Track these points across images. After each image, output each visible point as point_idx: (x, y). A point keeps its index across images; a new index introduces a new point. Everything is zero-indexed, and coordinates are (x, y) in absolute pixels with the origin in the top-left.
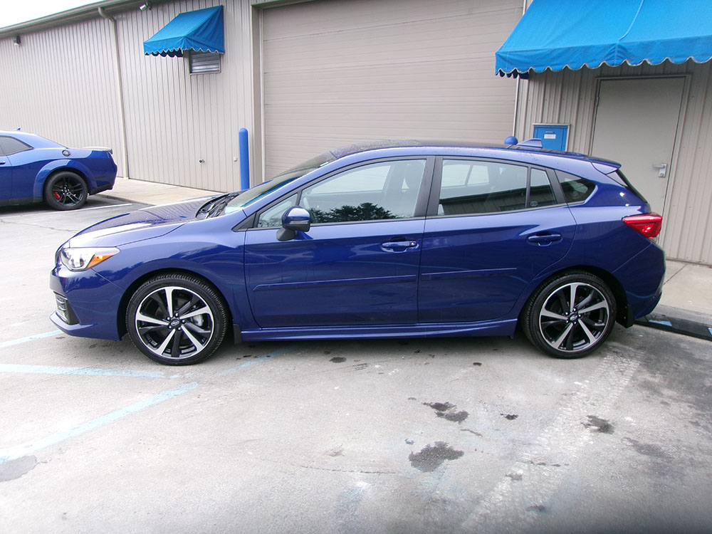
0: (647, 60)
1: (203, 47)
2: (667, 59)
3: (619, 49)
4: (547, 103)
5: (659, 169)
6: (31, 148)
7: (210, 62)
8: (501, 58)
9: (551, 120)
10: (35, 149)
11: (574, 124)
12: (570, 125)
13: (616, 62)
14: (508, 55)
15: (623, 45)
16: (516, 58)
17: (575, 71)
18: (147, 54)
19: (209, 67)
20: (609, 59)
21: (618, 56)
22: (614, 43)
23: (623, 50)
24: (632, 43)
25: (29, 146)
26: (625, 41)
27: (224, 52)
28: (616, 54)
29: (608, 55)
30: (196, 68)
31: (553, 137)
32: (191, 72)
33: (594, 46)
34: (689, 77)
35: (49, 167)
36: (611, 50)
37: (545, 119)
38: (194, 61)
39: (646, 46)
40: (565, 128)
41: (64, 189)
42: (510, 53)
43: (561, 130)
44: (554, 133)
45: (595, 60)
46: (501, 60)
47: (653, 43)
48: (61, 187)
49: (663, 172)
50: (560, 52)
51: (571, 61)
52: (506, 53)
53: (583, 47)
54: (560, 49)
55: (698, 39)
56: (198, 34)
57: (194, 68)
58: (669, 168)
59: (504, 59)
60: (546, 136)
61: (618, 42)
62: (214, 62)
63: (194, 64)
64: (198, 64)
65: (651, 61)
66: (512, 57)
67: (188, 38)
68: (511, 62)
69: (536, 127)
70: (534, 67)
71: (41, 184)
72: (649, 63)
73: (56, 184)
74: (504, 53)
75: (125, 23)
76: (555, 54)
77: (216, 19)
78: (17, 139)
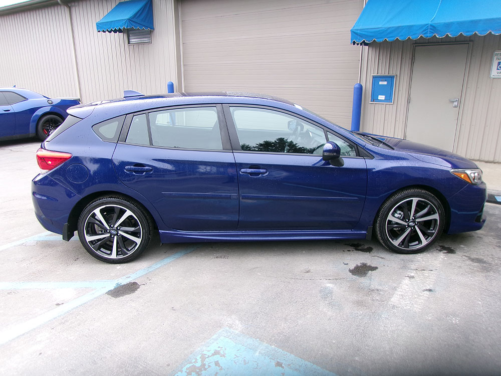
0: (448, 34)
1: (140, 26)
2: (461, 34)
3: (431, 28)
4: (381, 61)
5: (453, 102)
6: (26, 99)
7: (142, 36)
8: (354, 33)
9: (383, 72)
10: (29, 100)
11: (399, 75)
12: (396, 75)
13: (429, 35)
14: (359, 31)
15: (434, 25)
16: (364, 33)
17: (403, 41)
18: (99, 31)
19: (142, 40)
20: (425, 34)
21: (430, 32)
22: (427, 23)
23: (433, 28)
24: (439, 23)
25: (25, 98)
26: (433, 22)
27: (154, 29)
28: (429, 30)
29: (424, 31)
30: (133, 41)
31: (385, 83)
32: (129, 43)
33: (415, 25)
34: (471, 43)
35: (39, 113)
36: (425, 28)
37: (380, 72)
38: (131, 35)
39: (448, 25)
40: (392, 77)
41: (49, 127)
42: (361, 30)
43: (390, 78)
44: (386, 81)
45: (416, 34)
46: (355, 34)
47: (452, 23)
48: (48, 126)
49: (456, 104)
50: (393, 29)
51: (400, 35)
52: (358, 30)
53: (408, 26)
54: (393, 27)
55: (480, 20)
56: (136, 17)
57: (131, 40)
58: (459, 102)
59: (356, 34)
60: (381, 83)
61: (430, 23)
62: (146, 36)
63: (130, 38)
64: (134, 37)
65: (451, 34)
66: (361, 32)
67: (130, 20)
68: (361, 36)
69: (374, 77)
70: (376, 39)
71: (35, 124)
72: (450, 36)
73: (44, 124)
74: (355, 30)
75: (77, 8)
76: (389, 31)
77: (148, 7)
78: (16, 93)
